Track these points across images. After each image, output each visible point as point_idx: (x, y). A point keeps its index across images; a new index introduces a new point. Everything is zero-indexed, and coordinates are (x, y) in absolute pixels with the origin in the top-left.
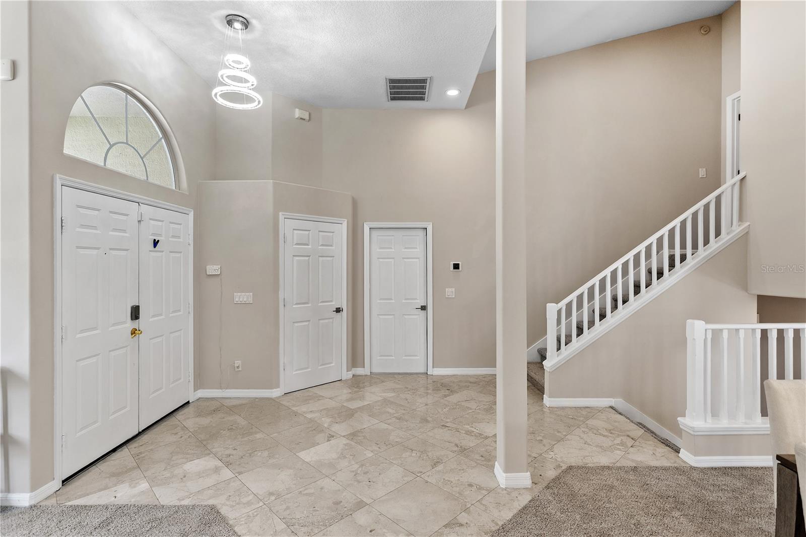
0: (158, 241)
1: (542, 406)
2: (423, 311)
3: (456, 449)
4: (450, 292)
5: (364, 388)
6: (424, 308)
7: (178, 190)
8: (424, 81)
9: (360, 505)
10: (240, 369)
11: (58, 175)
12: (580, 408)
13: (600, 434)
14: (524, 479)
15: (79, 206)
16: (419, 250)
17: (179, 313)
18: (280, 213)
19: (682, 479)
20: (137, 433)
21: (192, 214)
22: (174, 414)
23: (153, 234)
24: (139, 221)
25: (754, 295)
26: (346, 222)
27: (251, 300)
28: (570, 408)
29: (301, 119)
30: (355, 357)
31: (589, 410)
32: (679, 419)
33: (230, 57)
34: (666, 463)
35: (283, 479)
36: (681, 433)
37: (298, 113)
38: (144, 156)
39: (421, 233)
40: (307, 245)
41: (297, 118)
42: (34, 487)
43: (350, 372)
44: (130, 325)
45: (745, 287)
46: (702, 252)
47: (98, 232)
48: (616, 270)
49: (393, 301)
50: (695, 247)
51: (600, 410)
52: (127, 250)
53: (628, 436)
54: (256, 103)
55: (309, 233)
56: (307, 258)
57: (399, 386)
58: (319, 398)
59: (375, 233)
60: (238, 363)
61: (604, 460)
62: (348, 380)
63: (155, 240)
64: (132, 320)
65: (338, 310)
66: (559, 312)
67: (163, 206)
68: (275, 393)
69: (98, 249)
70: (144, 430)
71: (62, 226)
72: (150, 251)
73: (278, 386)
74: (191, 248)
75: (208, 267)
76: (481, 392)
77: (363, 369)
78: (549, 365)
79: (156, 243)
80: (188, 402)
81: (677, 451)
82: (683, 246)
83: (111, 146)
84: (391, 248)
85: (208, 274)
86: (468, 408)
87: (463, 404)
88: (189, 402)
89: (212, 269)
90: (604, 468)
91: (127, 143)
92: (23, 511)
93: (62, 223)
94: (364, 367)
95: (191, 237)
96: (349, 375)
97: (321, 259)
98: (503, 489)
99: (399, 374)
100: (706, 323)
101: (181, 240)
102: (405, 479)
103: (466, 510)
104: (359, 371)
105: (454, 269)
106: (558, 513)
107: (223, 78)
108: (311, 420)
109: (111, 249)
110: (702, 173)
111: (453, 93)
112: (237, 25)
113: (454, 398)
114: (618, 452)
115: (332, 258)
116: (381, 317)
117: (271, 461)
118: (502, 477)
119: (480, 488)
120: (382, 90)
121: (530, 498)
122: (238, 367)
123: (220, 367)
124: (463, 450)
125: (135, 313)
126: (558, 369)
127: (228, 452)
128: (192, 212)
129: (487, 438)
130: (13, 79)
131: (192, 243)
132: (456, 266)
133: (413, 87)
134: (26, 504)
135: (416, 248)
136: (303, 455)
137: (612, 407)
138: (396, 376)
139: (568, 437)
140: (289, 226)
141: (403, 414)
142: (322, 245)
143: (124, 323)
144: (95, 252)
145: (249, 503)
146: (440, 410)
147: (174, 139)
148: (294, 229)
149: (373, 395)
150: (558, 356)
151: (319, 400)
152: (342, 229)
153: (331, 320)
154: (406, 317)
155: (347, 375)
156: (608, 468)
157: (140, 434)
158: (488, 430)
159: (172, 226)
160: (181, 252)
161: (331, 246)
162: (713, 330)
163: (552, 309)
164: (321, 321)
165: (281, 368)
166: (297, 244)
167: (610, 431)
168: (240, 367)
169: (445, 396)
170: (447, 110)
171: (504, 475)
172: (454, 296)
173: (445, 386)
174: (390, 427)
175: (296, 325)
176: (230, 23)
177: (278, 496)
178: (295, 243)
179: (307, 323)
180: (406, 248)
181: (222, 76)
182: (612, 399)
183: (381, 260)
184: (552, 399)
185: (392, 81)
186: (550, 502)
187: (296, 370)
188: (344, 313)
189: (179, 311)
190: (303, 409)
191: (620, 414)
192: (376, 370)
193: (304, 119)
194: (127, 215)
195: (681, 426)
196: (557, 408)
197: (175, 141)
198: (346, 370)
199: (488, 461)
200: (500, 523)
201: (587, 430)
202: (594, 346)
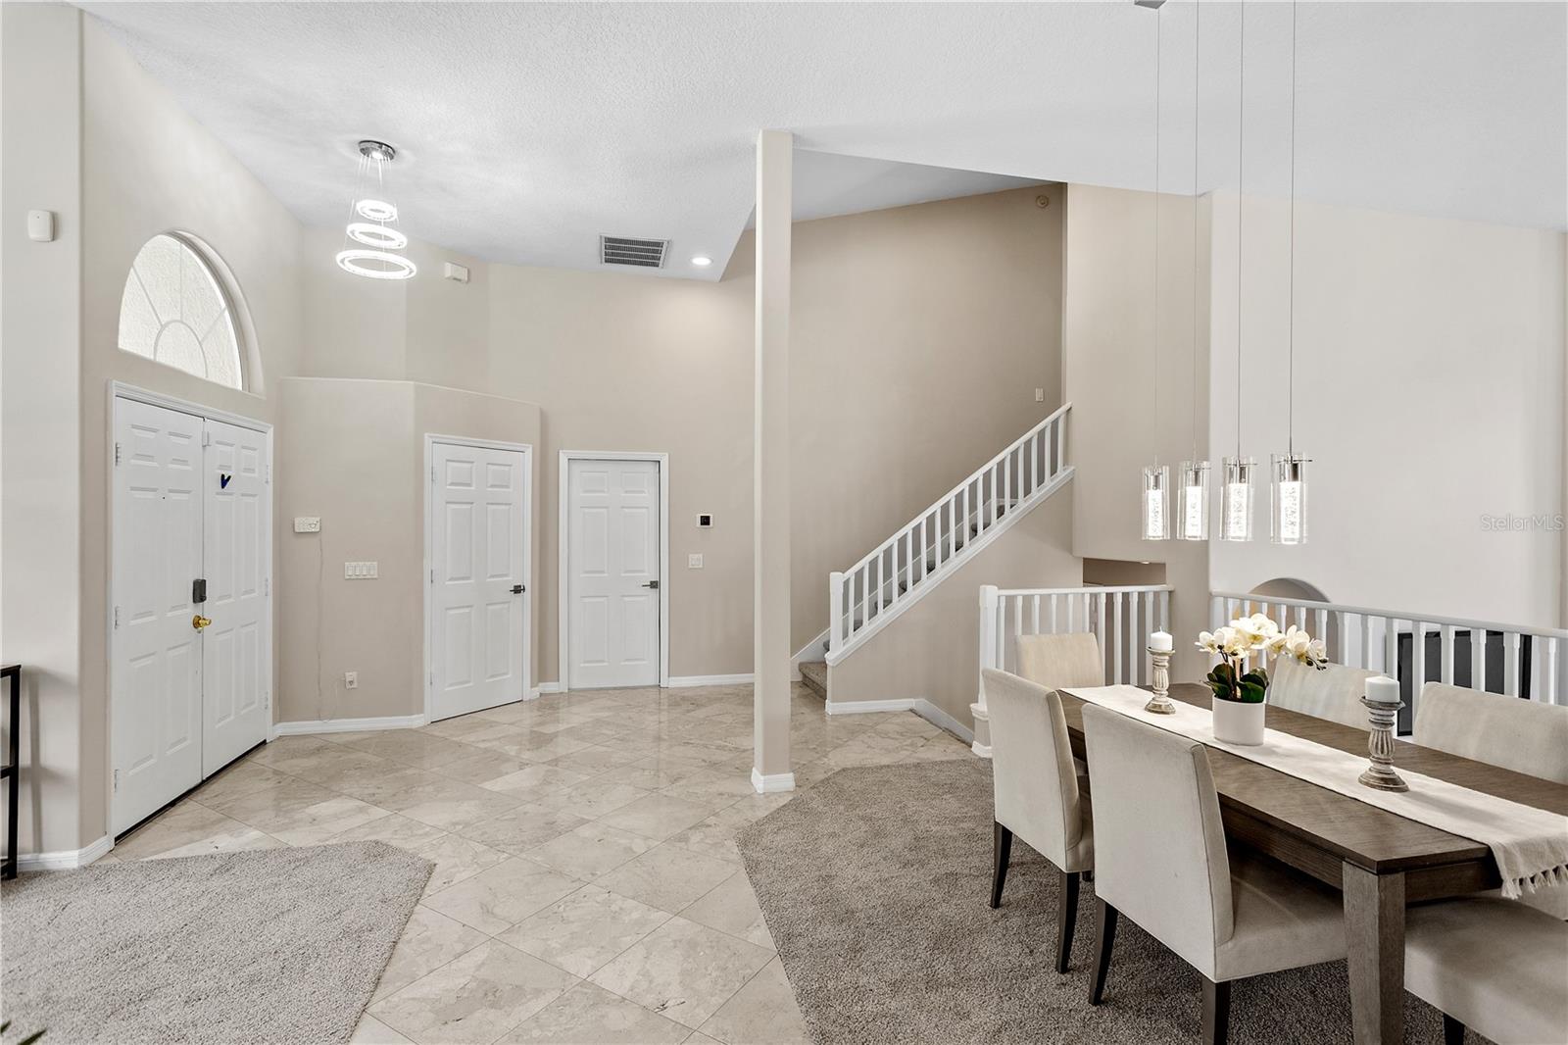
0: (229, 478)
1: (824, 715)
2: (654, 590)
3: (703, 764)
4: (695, 560)
5: (558, 708)
6: (654, 585)
7: (247, 392)
8: (659, 244)
9: (583, 822)
10: (355, 685)
11: (114, 381)
12: (871, 713)
13: (889, 737)
14: (786, 781)
15: (134, 427)
16: (648, 496)
17: (253, 595)
18: (426, 435)
19: (965, 770)
20: (200, 781)
21: (271, 432)
22: (247, 757)
23: (221, 467)
24: (204, 446)
25: (1079, 558)
26: (531, 449)
27: (374, 573)
28: (860, 714)
29: (455, 279)
30: (544, 666)
31: (882, 715)
32: (972, 705)
33: (365, 206)
34: (954, 757)
35: (467, 810)
36: (974, 722)
37: (449, 270)
38: (203, 339)
39: (652, 469)
40: (469, 485)
41: (448, 278)
42: (82, 843)
43: (536, 689)
44: (191, 610)
45: (1069, 547)
46: (1023, 503)
47: (155, 464)
48: (919, 526)
49: (606, 575)
50: (1014, 495)
51: (895, 714)
52: (188, 492)
53: (922, 737)
54: (407, 271)
55: (471, 468)
56: (469, 506)
57: (615, 704)
58: (491, 724)
59: (577, 467)
60: (351, 675)
61: (885, 761)
62: (534, 700)
63: (223, 476)
64: (194, 601)
65: (518, 590)
66: (846, 584)
67: (233, 421)
68: (416, 721)
69: (154, 490)
70: (209, 778)
71: (117, 457)
72: (218, 494)
73: (421, 710)
74: (270, 488)
75: (297, 521)
76: (740, 704)
77: (557, 683)
78: (832, 658)
79: (224, 482)
80: (264, 743)
81: (971, 747)
82: (1001, 494)
83: (163, 327)
84: (603, 492)
85: (297, 530)
86: (721, 722)
87: (714, 718)
88: (265, 741)
89: (303, 523)
90: (882, 767)
91: (182, 322)
92: (71, 874)
93: (117, 452)
94: (558, 681)
95: (270, 470)
96: (536, 692)
97: (491, 507)
98: (760, 794)
99: (615, 689)
100: (999, 589)
101: (256, 475)
102: (638, 796)
103: (716, 814)
104: (551, 687)
105: (702, 524)
106: (821, 807)
107: (353, 235)
108: (486, 750)
109: (171, 491)
110: (1039, 395)
111: (701, 261)
112: (377, 155)
113: (701, 713)
114: (905, 752)
115: (507, 507)
116: (587, 600)
117: (440, 796)
118: (759, 781)
119: (733, 796)
120: (594, 250)
121: (791, 798)
122: (351, 682)
123: (319, 683)
124: (714, 765)
125: (199, 592)
126: (843, 663)
127: (372, 791)
128: (272, 429)
129: (744, 751)
130: (53, 239)
131: (271, 480)
132: (705, 521)
133: (642, 250)
134: (75, 865)
135: (643, 492)
136: (488, 785)
137: (911, 710)
138: (610, 692)
139: (850, 743)
140: (436, 454)
141: (627, 735)
142: (492, 486)
143: (185, 606)
144: (150, 495)
145: (426, 834)
146: (680, 727)
147: (247, 310)
148: (448, 460)
149: (577, 716)
150: (844, 644)
151: (491, 726)
152: (525, 462)
153: (506, 606)
154: (626, 599)
155: (531, 693)
156: (888, 766)
157: (203, 783)
158: (744, 743)
159: (245, 451)
160: (255, 496)
161: (507, 487)
162: (1007, 597)
163: (837, 580)
164: (490, 607)
165: (427, 683)
166: (452, 484)
167: (902, 734)
168: (355, 681)
169: (688, 711)
170: (692, 281)
171: (762, 778)
172: (701, 566)
173: (688, 700)
174: (610, 750)
175: (452, 612)
176: (365, 151)
177: (467, 825)
178: (449, 481)
179: (467, 610)
180: (626, 492)
181: (353, 233)
182: (912, 700)
183: (587, 510)
184: (835, 704)
185: (608, 240)
186: (812, 799)
187: (451, 685)
188: (527, 595)
189: (253, 591)
190: (470, 738)
191: (920, 716)
192: (577, 684)
193: (460, 280)
194: (189, 437)
195: (974, 714)
196: (841, 715)
197: (248, 314)
198: (529, 685)
199: (745, 772)
200: (754, 821)
201: (873, 735)
202: (891, 627)
